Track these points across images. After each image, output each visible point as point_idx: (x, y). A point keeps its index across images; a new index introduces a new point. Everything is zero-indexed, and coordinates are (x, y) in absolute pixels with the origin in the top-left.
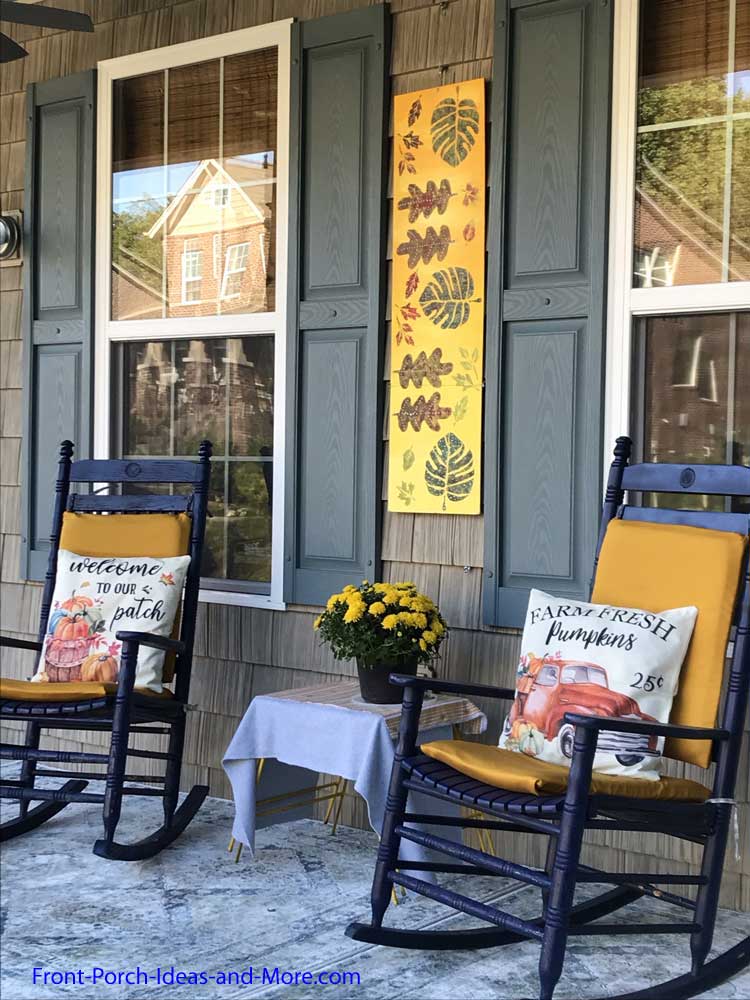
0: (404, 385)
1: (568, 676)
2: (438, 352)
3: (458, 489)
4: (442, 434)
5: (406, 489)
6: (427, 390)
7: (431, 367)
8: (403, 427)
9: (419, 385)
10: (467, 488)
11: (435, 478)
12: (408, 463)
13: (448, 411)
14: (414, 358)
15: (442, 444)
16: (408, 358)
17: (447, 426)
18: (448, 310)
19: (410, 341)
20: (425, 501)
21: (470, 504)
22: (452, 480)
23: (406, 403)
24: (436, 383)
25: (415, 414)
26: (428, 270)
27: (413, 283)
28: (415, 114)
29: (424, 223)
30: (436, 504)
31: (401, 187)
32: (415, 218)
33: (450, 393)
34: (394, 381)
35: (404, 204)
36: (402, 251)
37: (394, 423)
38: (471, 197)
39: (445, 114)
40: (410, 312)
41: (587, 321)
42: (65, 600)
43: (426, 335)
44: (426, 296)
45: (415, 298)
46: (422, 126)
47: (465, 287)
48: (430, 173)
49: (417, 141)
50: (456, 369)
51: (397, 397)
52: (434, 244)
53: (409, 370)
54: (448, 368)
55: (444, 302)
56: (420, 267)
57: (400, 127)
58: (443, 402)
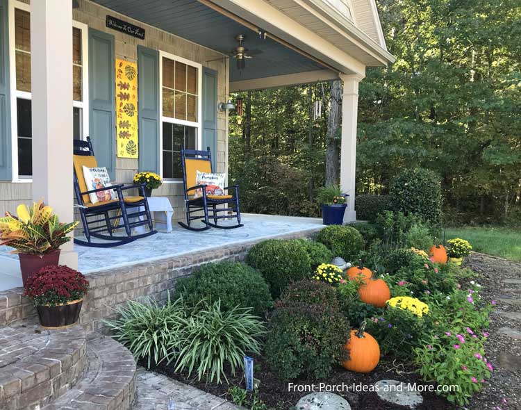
0: (120, 128)
1: (208, 184)
2: (128, 121)
3: (133, 153)
4: (129, 140)
5: (122, 152)
6: (126, 130)
7: (126, 124)
8: (120, 137)
9: (124, 128)
10: (135, 152)
11: (128, 149)
12: (122, 146)
13: (131, 135)
14: (122, 122)
15: (129, 142)
17: (131, 138)
18: (130, 112)
19: (121, 118)
20: (126, 155)
21: (136, 156)
22: (132, 151)
23: (121, 132)
24: (128, 128)
25: (124, 135)
26: (125, 102)
27: (121, 104)
28: (121, 65)
29: (124, 91)
30: (128, 156)
31: (118, 81)
32: (121, 89)
33: (131, 131)
34: (118, 126)
35: (119, 85)
36: (119, 96)
37: (118, 136)
38: (134, 89)
39: (128, 68)
40: (121, 111)
41: (156, 121)
42: (94, 179)
43: (125, 117)
44: (125, 108)
45: (122, 108)
46: (123, 69)
47: (133, 108)
48: (125, 80)
49: (121, 72)
50: (132, 126)
51: (119, 130)
52: (126, 97)
53: (122, 124)
54: (130, 125)
55: (129, 110)
56: (123, 101)
57: (117, 67)
58: (129, 133)
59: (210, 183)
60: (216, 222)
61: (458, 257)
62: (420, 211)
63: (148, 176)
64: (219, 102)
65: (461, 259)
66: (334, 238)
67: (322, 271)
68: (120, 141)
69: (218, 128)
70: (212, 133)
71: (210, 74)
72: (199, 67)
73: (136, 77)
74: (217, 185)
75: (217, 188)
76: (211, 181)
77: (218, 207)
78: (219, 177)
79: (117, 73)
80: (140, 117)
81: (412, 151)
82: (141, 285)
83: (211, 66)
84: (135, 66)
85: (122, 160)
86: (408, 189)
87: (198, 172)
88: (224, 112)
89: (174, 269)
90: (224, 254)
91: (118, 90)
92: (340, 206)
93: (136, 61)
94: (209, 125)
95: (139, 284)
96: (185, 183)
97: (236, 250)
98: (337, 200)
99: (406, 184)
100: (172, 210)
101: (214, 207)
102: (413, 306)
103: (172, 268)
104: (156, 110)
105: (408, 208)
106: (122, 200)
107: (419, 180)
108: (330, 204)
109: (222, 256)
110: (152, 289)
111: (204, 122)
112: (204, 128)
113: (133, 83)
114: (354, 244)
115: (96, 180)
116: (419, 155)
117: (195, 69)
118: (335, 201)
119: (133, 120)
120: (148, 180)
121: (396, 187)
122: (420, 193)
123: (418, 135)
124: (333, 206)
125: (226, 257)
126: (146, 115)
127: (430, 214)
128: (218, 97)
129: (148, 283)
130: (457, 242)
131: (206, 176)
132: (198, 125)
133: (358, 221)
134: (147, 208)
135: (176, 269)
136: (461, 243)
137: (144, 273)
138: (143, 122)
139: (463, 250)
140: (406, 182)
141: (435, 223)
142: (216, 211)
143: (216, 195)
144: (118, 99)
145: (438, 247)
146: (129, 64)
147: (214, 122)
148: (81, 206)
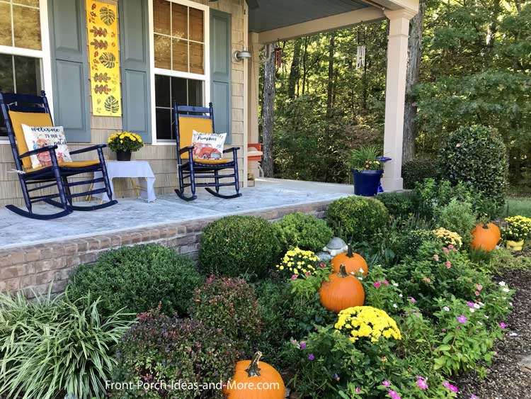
0: (96, 81)
1: (204, 146)
2: (106, 74)
3: (115, 110)
4: (109, 96)
5: (98, 110)
6: (103, 83)
7: (103, 77)
8: (96, 92)
9: (101, 81)
10: (117, 110)
11: (108, 106)
12: (99, 102)
13: (110, 90)
14: (99, 74)
15: (109, 98)
16: (96, 74)
17: (110, 94)
18: (108, 63)
19: (96, 69)
20: (105, 112)
21: (119, 113)
22: (113, 108)
23: (97, 86)
24: (106, 82)
25: (100, 89)
26: (101, 52)
27: (96, 54)
28: (94, 7)
29: (99, 38)
30: (108, 114)
31: (90, 26)
32: (95, 36)
33: (110, 85)
34: (92, 79)
35: (92, 31)
36: (92, 44)
37: (93, 91)
38: (113, 35)
39: (104, 10)
40: (96, 61)
41: (146, 73)
42: (36, 140)
43: (102, 69)
44: (101, 58)
45: (97, 58)
46: (97, 11)
47: (113, 58)
48: (100, 25)
49: (95, 15)
50: (112, 79)
51: (94, 84)
52: (103, 45)
53: (97, 77)
54: (110, 78)
55: (107, 61)
56: (99, 50)
57: (89, 9)
58: (109, 88)
59: (207, 145)
60: (217, 190)
61: (517, 240)
62: (474, 179)
63: (122, 137)
64: (234, 50)
65: (521, 243)
66: (344, 213)
67: (288, 259)
68: (95, 97)
69: (234, 80)
70: (224, 86)
71: (221, 18)
72: (206, 9)
73: (116, 20)
74: (214, 147)
75: (214, 151)
76: (208, 142)
77: (220, 173)
78: (218, 138)
79: (89, 16)
80: (123, 69)
81: (498, 107)
82: (30, 272)
83: (224, 8)
84: (114, 8)
85: (101, 118)
86: (460, 152)
87: (195, 132)
88: (241, 63)
89: (88, 252)
90: (176, 232)
91: (91, 37)
92: (374, 172)
93: (116, 3)
94: (221, 77)
95: (27, 270)
96: (178, 144)
97: (197, 227)
98: (370, 165)
99: (458, 145)
100: (153, 176)
101: (216, 172)
102: (370, 324)
103: (85, 250)
104: (145, 60)
105: (459, 176)
106: (55, 165)
107: (476, 139)
108: (360, 170)
109: (173, 235)
110: (50, 276)
111: (213, 74)
112: (213, 81)
113: (112, 29)
114: (372, 220)
115: (40, 141)
116: (508, 111)
117: (202, 12)
118: (367, 166)
119: (114, 73)
120: (122, 142)
121: (447, 149)
122: (476, 156)
123: (508, 88)
124: (364, 172)
125: (180, 236)
126: (131, 65)
127: (487, 183)
128: (233, 45)
129: (44, 269)
130: (517, 221)
131: (202, 136)
132: (206, 78)
133: (405, 190)
134: (105, 174)
135: (92, 251)
136: (522, 223)
137: (36, 257)
138: (128, 74)
139: (524, 232)
140: (459, 142)
141: (495, 194)
142: (217, 178)
143: (213, 159)
144: (92, 48)
145: (485, 227)
146: (105, 5)
147: (227, 73)
148: (19, 171)
